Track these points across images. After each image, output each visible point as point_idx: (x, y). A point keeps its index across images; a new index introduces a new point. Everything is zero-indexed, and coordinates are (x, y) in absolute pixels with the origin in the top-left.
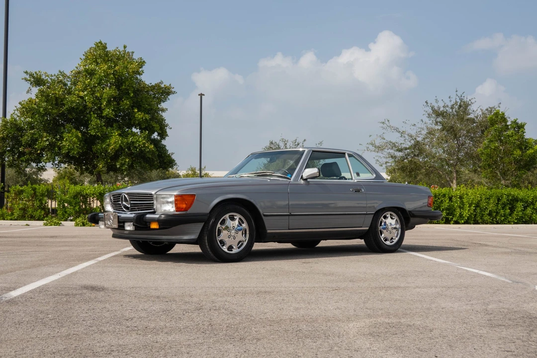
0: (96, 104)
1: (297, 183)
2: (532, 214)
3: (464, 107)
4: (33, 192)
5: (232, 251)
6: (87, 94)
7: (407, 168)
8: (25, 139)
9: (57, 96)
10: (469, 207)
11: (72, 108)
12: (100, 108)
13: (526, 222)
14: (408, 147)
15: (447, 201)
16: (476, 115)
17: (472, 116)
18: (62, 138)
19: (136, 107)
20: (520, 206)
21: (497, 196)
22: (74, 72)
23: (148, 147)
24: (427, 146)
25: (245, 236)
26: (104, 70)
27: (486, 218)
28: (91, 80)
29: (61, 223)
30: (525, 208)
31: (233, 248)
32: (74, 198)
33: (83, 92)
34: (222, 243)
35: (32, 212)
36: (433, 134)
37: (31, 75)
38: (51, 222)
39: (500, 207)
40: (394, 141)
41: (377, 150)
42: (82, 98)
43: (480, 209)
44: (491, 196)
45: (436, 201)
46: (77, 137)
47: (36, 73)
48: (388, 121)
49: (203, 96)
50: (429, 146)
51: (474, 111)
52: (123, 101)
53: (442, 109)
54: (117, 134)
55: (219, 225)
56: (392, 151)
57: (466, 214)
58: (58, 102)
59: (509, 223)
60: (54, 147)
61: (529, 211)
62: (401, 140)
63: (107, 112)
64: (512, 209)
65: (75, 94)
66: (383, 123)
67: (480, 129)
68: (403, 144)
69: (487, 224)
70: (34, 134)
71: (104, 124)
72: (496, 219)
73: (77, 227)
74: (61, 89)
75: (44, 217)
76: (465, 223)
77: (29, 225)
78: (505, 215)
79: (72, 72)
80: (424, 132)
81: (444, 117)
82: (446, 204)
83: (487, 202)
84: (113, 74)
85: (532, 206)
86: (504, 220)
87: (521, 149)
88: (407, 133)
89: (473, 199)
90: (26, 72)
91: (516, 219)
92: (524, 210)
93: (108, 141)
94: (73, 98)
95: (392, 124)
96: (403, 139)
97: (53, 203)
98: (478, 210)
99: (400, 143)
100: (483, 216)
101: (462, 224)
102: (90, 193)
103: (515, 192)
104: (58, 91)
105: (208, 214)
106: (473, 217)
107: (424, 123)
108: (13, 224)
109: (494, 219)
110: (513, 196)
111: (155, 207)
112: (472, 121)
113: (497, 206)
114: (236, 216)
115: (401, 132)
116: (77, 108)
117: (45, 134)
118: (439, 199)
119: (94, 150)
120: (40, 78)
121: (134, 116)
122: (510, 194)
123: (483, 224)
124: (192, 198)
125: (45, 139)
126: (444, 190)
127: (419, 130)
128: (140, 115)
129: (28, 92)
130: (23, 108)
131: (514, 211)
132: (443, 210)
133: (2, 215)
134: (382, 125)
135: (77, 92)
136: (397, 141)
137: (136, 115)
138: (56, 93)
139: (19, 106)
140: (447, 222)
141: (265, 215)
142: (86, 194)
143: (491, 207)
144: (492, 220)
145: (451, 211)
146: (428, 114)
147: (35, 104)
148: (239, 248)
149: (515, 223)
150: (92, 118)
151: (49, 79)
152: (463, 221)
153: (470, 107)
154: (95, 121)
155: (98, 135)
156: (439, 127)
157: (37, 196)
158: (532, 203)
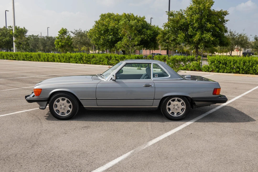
19: (208, 22)
55: (55, 103)
105: (48, 98)
124: (41, 90)
141: (80, 99)
148: (67, 114)
150: (189, 28)
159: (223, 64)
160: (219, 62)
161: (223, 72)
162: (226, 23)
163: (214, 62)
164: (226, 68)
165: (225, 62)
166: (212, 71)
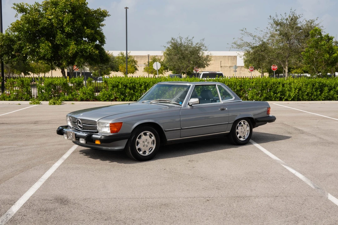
0: (59, 24)
1: (185, 108)
2: (334, 94)
3: (294, 20)
4: (21, 83)
5: (145, 154)
6: (54, 17)
7: (257, 59)
8: (15, 47)
9: (35, 19)
10: (295, 90)
11: (44, 27)
12: (62, 27)
13: (330, 100)
14: (258, 45)
15: (281, 87)
16: (302, 24)
17: (299, 25)
18: (38, 47)
19: (85, 25)
20: (326, 89)
21: (313, 83)
22: (44, 2)
23: (94, 52)
24: (270, 45)
25: (154, 144)
26: (64, 3)
27: (305, 97)
28: (56, 8)
29: (40, 103)
30: (330, 90)
31: (146, 152)
32: (48, 87)
33: (51, 16)
34: (140, 149)
35: (22, 96)
36: (274, 37)
37: (18, 6)
38: (34, 102)
39: (314, 90)
40: (249, 42)
41: (238, 47)
42: (50, 20)
43: (302, 91)
44: (309, 83)
45: (274, 87)
46: (49, 46)
47: (20, 4)
48: (246, 29)
49: (127, 9)
50: (271, 45)
51: (300, 22)
52: (76, 22)
53: (280, 21)
54: (73, 43)
55: (137, 139)
56: (248, 48)
57: (292, 95)
58: (35, 23)
59: (319, 100)
60: (34, 52)
61: (332, 92)
62: (254, 41)
63: (67, 29)
64: (322, 91)
65: (46, 18)
66: (242, 30)
67: (304, 35)
68: (255, 43)
69: (305, 100)
70: (21, 44)
71: (65, 37)
72: (311, 97)
73: (50, 105)
74: (37, 15)
75: (30, 99)
76: (291, 100)
77: (20, 104)
78: (317, 95)
79: (43, 2)
80: (269, 35)
81: (281, 26)
82: (280, 89)
83: (306, 87)
84: (70, 5)
85: (334, 90)
86: (316, 98)
87: (329, 53)
88: (257, 37)
89: (297, 85)
90: (14, 4)
91: (324, 98)
92: (329, 92)
93: (68, 48)
94: (45, 21)
95: (248, 31)
96: (254, 40)
97: (35, 90)
98: (300, 92)
99: (253, 43)
100: (303, 96)
101: (290, 101)
102: (58, 83)
103: (324, 80)
104: (35, 16)
105: (130, 133)
106: (297, 96)
107: (268, 29)
108: (10, 103)
109: (310, 97)
110: (323, 83)
111: (98, 129)
112: (300, 28)
113: (312, 89)
114: (148, 133)
115: (254, 36)
116: (48, 27)
117: (28, 44)
118: (276, 85)
119: (59, 53)
120: (23, 8)
121: (84, 32)
122: (321, 82)
123: (303, 101)
124: (120, 125)
125: (28, 47)
126: (279, 80)
127: (265, 34)
128: (89, 31)
129: (16, 16)
130: (14, 27)
131: (323, 92)
132: (278, 92)
133: (3, 97)
134: (241, 32)
135: (47, 16)
136: (251, 42)
137: (86, 31)
138: (34, 18)
139: (11, 26)
140: (281, 99)
141: (165, 131)
142: (55, 84)
143: (309, 90)
144: (309, 98)
145: (283, 93)
146: (271, 24)
147: (21, 25)
148: (150, 152)
149: (323, 100)
150: (58, 33)
151: (28, 7)
152: (290, 99)
153: (298, 19)
154: (59, 36)
155: (62, 44)
156: (278, 33)
157: (24, 85)
158: (334, 88)
159: (130, 89)
160: (125, 86)
161: (131, 100)
162: (101, 28)
163: (117, 86)
164: (135, 95)
165: (132, 85)
166: (115, 99)
